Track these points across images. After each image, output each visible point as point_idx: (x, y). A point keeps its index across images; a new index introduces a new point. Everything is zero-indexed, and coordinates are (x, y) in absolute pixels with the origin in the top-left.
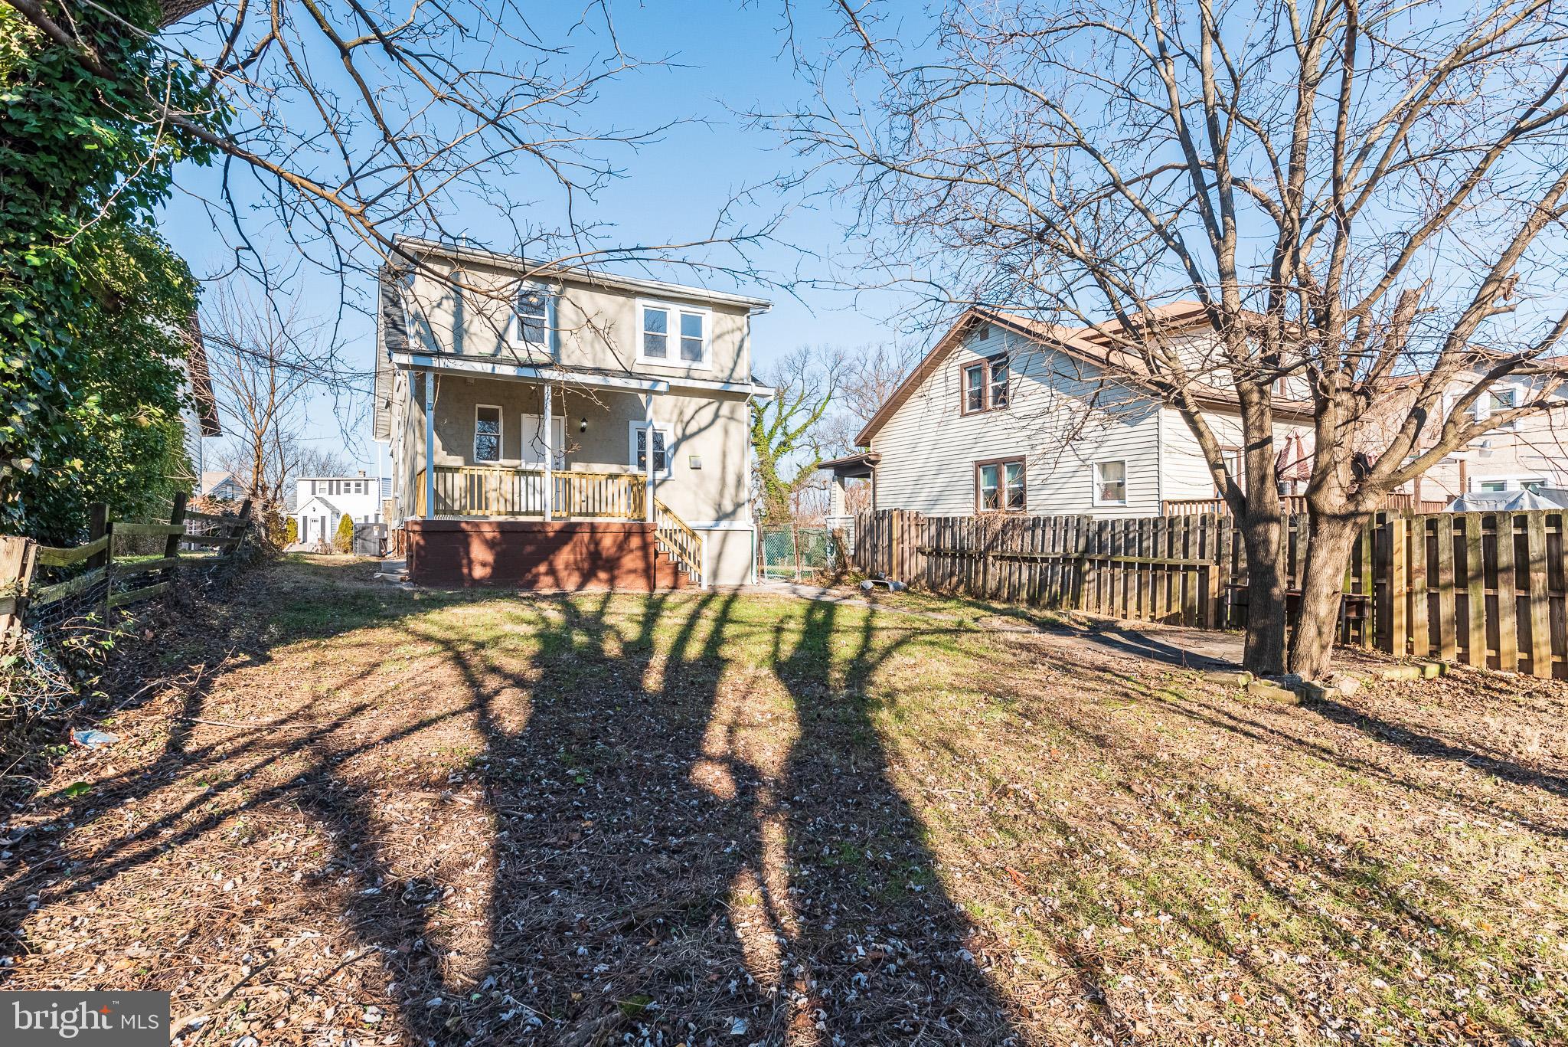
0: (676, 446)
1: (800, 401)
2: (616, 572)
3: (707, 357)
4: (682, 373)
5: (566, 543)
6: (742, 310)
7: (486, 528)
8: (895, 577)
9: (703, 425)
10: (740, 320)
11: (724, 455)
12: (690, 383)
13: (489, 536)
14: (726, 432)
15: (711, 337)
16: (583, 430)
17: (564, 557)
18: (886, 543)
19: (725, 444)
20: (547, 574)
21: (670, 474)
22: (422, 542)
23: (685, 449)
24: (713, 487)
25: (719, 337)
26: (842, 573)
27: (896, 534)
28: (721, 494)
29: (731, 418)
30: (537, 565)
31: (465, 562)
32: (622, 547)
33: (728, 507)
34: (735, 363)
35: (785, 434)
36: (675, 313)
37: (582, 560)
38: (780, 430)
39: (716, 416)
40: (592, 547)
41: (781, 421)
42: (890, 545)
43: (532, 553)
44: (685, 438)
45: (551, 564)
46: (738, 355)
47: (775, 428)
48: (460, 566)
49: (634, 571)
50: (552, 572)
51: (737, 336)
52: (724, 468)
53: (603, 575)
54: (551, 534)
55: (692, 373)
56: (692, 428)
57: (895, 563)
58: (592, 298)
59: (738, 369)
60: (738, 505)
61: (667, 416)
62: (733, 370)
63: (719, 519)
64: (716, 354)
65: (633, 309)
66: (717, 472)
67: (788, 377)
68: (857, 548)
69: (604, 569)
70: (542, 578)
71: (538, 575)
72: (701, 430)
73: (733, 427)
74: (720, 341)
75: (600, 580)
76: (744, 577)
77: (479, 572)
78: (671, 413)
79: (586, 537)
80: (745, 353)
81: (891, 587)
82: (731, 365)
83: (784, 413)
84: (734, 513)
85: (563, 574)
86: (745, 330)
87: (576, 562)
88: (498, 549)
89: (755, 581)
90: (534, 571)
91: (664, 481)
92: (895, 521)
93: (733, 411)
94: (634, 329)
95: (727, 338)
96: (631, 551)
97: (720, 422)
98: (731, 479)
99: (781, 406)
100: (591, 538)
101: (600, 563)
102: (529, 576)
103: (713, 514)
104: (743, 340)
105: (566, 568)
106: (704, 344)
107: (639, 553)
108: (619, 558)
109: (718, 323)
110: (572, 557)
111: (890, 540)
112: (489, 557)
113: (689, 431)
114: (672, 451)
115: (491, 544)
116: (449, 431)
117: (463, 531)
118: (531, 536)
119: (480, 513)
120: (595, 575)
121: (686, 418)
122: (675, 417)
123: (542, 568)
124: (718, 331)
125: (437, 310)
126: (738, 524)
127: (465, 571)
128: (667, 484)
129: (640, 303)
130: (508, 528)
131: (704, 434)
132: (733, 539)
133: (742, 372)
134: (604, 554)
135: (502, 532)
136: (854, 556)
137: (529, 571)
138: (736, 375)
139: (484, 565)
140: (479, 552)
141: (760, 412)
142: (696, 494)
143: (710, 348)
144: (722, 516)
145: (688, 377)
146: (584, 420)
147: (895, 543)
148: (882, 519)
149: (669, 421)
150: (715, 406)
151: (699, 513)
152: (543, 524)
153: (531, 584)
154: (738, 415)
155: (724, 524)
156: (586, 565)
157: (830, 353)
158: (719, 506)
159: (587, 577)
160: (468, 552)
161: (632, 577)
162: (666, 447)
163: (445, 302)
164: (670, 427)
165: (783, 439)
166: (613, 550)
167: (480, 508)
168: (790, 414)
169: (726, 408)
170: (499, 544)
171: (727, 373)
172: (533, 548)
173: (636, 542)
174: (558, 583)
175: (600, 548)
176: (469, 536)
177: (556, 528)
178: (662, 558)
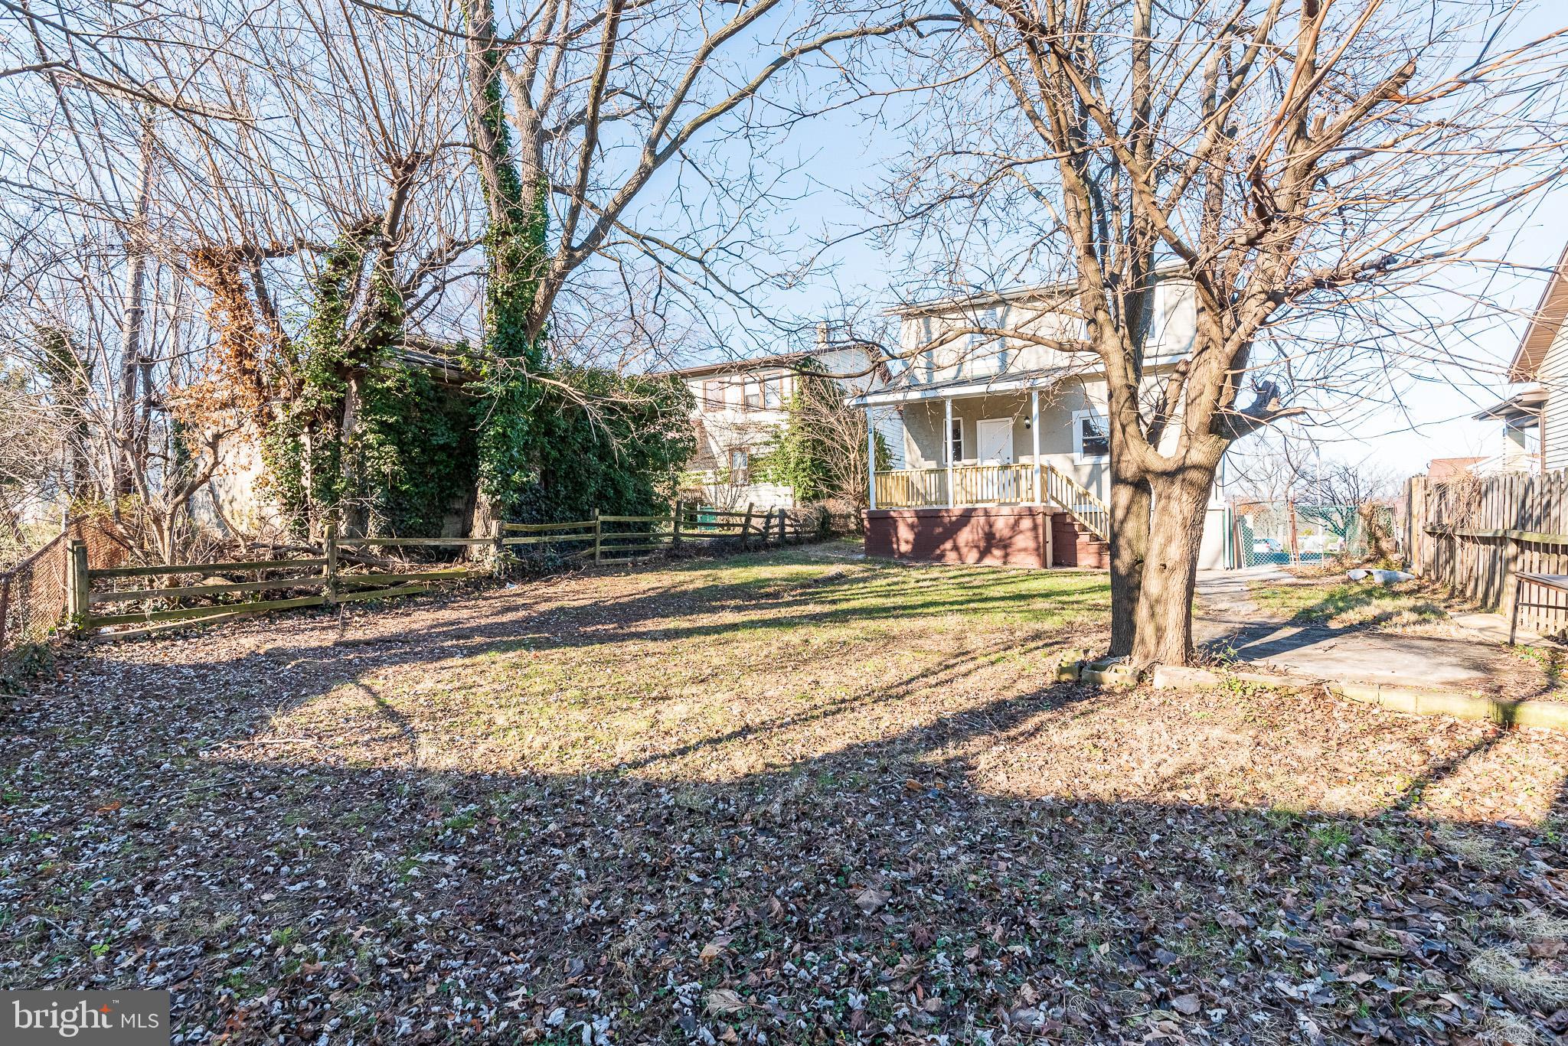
2: (1009, 550)
5: (965, 525)
7: (907, 515)
13: (910, 521)
16: (1028, 426)
17: (965, 536)
20: (951, 550)
27: (1416, 509)
30: (943, 543)
31: (894, 539)
32: (1014, 528)
37: (980, 539)
40: (987, 528)
42: (1411, 524)
43: (941, 534)
45: (955, 542)
48: (892, 543)
49: (1025, 550)
50: (956, 548)
53: (997, 552)
54: (954, 518)
57: (1415, 547)
69: (997, 547)
70: (948, 552)
71: (945, 550)
75: (994, 556)
77: (904, 548)
79: (982, 520)
85: (964, 550)
87: (974, 541)
88: (917, 530)
89: (1227, 566)
90: (942, 547)
96: (1022, 532)
100: (986, 521)
101: (995, 542)
102: (938, 552)
105: (966, 546)
107: (1030, 534)
108: (1011, 538)
110: (971, 538)
111: (1411, 517)
112: (910, 537)
115: (912, 527)
116: (926, 444)
117: (892, 518)
118: (939, 520)
120: (990, 552)
123: (948, 545)
127: (895, 547)
130: (922, 514)
134: (998, 535)
135: (918, 518)
137: (938, 547)
139: (907, 542)
140: (904, 533)
146: (1027, 418)
147: (1414, 521)
152: (948, 511)
153: (941, 557)
156: (983, 544)
159: (984, 553)
160: (896, 534)
161: (1022, 555)
166: (1005, 532)
170: (918, 527)
172: (941, 530)
173: (1026, 523)
174: (961, 558)
175: (994, 530)
176: (896, 521)
177: (957, 513)
178: (1083, 538)
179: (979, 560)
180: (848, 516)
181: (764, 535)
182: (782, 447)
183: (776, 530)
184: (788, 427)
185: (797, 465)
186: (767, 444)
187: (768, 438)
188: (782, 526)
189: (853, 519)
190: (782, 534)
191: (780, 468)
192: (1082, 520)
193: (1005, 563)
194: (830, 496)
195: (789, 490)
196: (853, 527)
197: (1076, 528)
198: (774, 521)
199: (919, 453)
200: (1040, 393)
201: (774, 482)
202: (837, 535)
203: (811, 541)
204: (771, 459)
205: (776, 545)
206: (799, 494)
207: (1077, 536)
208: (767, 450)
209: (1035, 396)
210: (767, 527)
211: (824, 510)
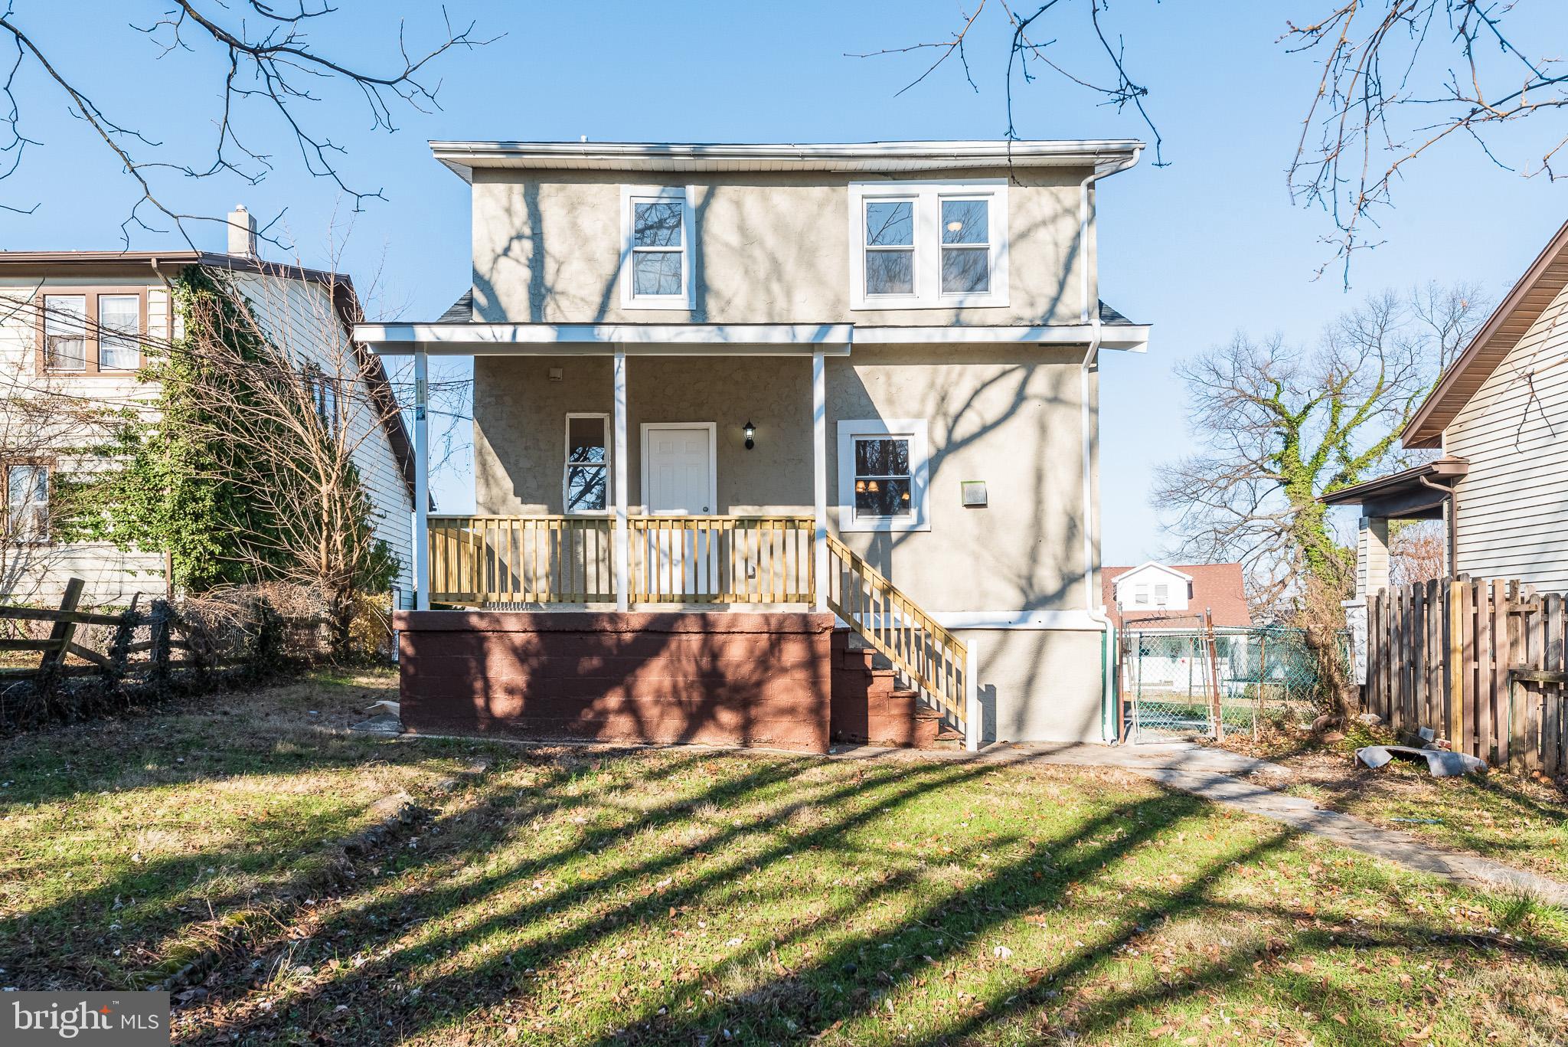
0: (934, 465)
1: (1374, 398)
2: (754, 712)
3: (999, 279)
4: (945, 317)
5: (655, 653)
6: (1075, 172)
7: (511, 624)
8: (1457, 740)
9: (990, 417)
10: (1073, 194)
11: (1039, 478)
12: (955, 336)
13: (519, 639)
14: (1043, 429)
15: (1007, 237)
16: (749, 444)
17: (654, 678)
18: (1437, 658)
19: (1040, 454)
20: (620, 711)
21: (921, 520)
22: (410, 650)
23: (952, 470)
24: (1014, 543)
25: (1023, 236)
26: (1328, 726)
27: (1460, 637)
28: (1033, 556)
29: (1055, 400)
30: (602, 693)
31: (478, 685)
32: (766, 662)
33: (1048, 580)
34: (1062, 285)
35: (1345, 459)
36: (927, 198)
37: (689, 686)
38: (1333, 453)
39: (1020, 397)
40: (705, 662)
41: (1337, 436)
42: (1446, 664)
43: (596, 672)
44: (952, 446)
45: (629, 692)
46: (1068, 268)
47: (1323, 450)
48: (472, 692)
49: (790, 711)
50: (630, 707)
51: (1066, 228)
52: (1039, 502)
53: (727, 717)
54: (628, 637)
55: (965, 316)
56: (968, 425)
57: (1457, 706)
58: (765, 199)
59: (1068, 297)
60: (1070, 580)
61: (914, 406)
62: (1056, 300)
63: (1029, 607)
64: (1016, 272)
65: (844, 206)
66: (1024, 510)
67: (1351, 354)
68: (1373, 672)
69: (731, 706)
70: (612, 718)
71: (604, 713)
72: (985, 429)
73: (1058, 418)
74: (1023, 246)
75: (721, 727)
76: (1086, 728)
77: (503, 705)
78: (923, 400)
79: (695, 641)
80: (1082, 263)
81: (1436, 767)
82: (1052, 290)
83: (1343, 421)
84: (1060, 595)
85: (652, 713)
86: (1084, 212)
87: (675, 690)
88: (534, 662)
89: (1110, 734)
90: (598, 704)
91: (908, 533)
92: (1456, 606)
93: (1057, 383)
94: (846, 246)
95: (1043, 235)
96: (784, 670)
97: (1030, 409)
98: (1055, 525)
99: (1337, 408)
100: (705, 644)
101: (721, 691)
102: (588, 715)
103: (1015, 598)
104: (1078, 235)
105: (657, 702)
106: (992, 254)
107: (800, 675)
108: (759, 684)
109: (1020, 207)
110: (667, 683)
111: (1447, 651)
112: (519, 679)
113: (960, 433)
114: (925, 473)
115: (521, 655)
116: (524, 463)
117: (474, 631)
118: (592, 639)
119: (505, 598)
120: (712, 717)
121: (954, 407)
122: (930, 407)
123: (613, 700)
124: (1021, 224)
125: (503, 260)
126: (1069, 618)
127: (480, 702)
128: (916, 541)
129: (856, 191)
130: (549, 624)
131: (993, 437)
132: (1059, 651)
133: (1078, 298)
134: (730, 676)
135: (539, 632)
136: (1364, 690)
137: (589, 704)
138: (1062, 309)
139: (510, 691)
140: (503, 669)
141: (1294, 424)
142: (977, 558)
143: (1005, 262)
144: (1033, 602)
145: (958, 323)
146: (749, 426)
147: (1457, 660)
148: (1428, 601)
149: (919, 415)
150: (1018, 376)
151: (984, 595)
152: (614, 617)
153: (595, 728)
154: (1068, 392)
155: (1040, 618)
156: (696, 697)
157: (1442, 298)
158: (1027, 583)
159: (697, 719)
160: (483, 670)
161: (785, 722)
162: (913, 465)
163: (515, 245)
164: (920, 429)
165: (1341, 469)
166: (746, 669)
167: (503, 588)
168: (1356, 422)
169: (1041, 380)
170: (537, 654)
171: (1042, 307)
172: (596, 662)
173: (793, 652)
174: (641, 728)
175: (721, 664)
176: (485, 639)
177: (636, 623)
178: (881, 684)
179: (684, 738)
180: (313, 624)
181: (108, 670)
182: (142, 463)
183: (143, 656)
184: (159, 417)
185: (182, 504)
186: (102, 452)
187: (104, 438)
188: (161, 645)
189: (324, 630)
190: (161, 667)
191: (137, 510)
192: (880, 644)
193: (746, 743)
194: (268, 575)
195: (158, 561)
196: (324, 647)
197: (868, 662)
198: (142, 634)
199: (508, 484)
200: (829, 362)
201: (119, 540)
202: (294, 668)
203: (233, 684)
204: (115, 488)
205: (144, 697)
206: (183, 571)
207: (868, 679)
208: (103, 466)
209: (818, 362)
210: (123, 645)
211: (262, 608)
